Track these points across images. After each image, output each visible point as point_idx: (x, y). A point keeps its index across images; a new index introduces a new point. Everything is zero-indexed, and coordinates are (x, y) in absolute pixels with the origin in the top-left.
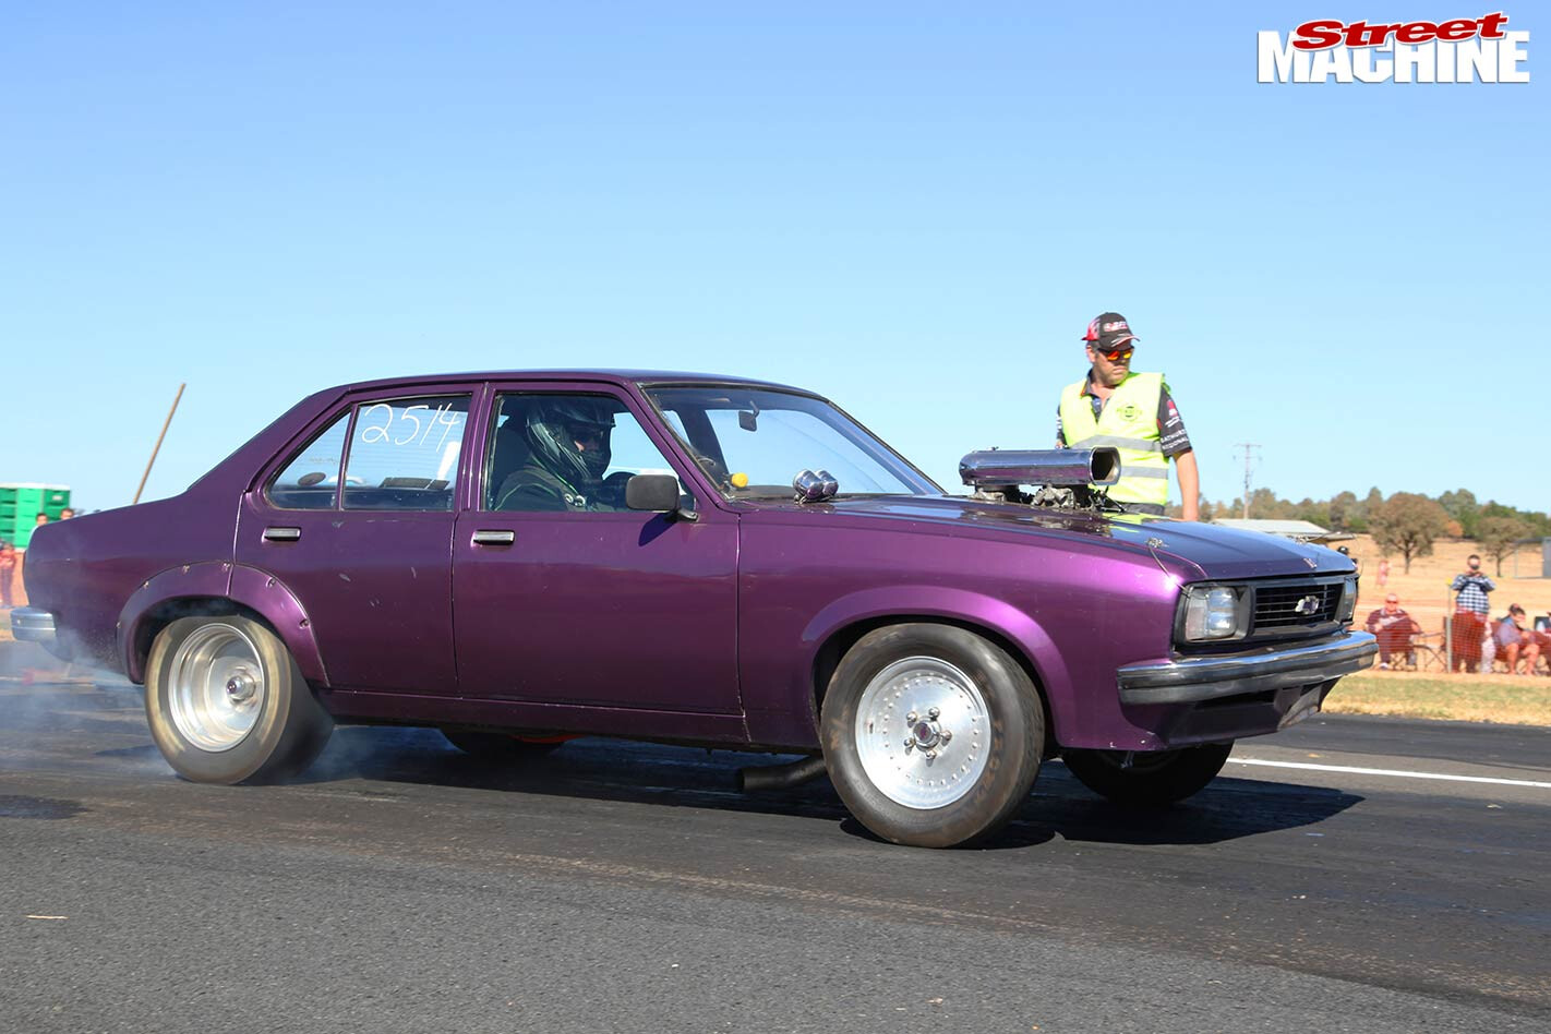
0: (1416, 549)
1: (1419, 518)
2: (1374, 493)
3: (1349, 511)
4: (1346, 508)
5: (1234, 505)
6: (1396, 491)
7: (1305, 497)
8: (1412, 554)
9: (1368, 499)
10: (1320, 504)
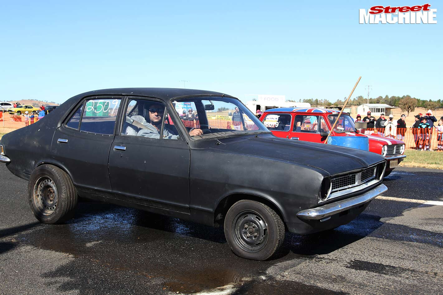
0: (410, 110)
1: (412, 103)
2: (387, 96)
4: (380, 100)
5: (354, 100)
6: (392, 96)
7: (371, 98)
8: (409, 111)
9: (385, 98)
10: (374, 99)
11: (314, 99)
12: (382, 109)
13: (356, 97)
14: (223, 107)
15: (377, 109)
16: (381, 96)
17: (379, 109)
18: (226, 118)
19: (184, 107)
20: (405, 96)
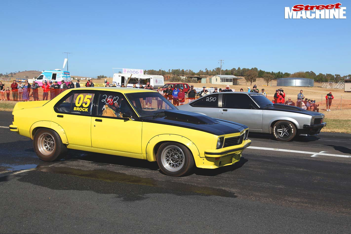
0: (253, 81)
1: (254, 74)
2: (239, 68)
3: (234, 72)
5: (213, 71)
6: (243, 68)
10: (229, 70)
11: (181, 70)
12: (230, 79)
13: (215, 69)
14: (102, 75)
15: (226, 79)
16: (234, 68)
17: (228, 79)
18: (100, 85)
19: (64, 76)
20: (253, 68)
